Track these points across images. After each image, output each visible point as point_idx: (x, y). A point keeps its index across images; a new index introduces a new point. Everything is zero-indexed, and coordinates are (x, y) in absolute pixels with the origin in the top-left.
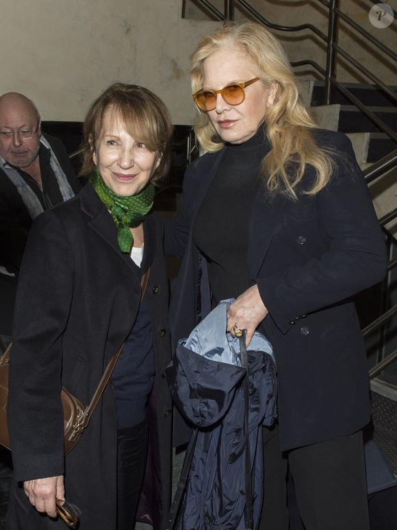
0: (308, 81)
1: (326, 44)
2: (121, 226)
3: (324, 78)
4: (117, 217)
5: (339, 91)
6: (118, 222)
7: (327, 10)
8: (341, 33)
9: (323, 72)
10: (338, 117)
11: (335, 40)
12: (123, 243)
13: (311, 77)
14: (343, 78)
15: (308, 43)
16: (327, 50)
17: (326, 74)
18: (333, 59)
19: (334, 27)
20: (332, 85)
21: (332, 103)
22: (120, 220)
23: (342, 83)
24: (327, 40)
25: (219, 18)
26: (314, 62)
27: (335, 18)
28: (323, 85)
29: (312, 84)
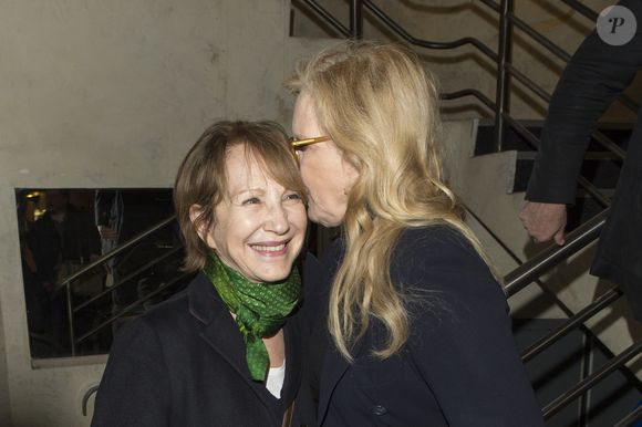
0: (470, 119)
1: (495, 65)
2: (251, 338)
3: (493, 113)
4: (246, 324)
5: (516, 131)
6: (246, 332)
7: (496, 15)
8: (516, 49)
9: (491, 106)
10: (514, 170)
11: (508, 59)
12: (254, 367)
13: (473, 113)
14: (521, 112)
15: (469, 65)
16: (497, 74)
17: (495, 107)
18: (505, 88)
19: (507, 40)
20: (505, 124)
21: (505, 149)
22: (249, 328)
23: (520, 121)
24: (497, 59)
25: (341, 34)
26: (478, 92)
27: (508, 27)
28: (493, 124)
29: (476, 123)
